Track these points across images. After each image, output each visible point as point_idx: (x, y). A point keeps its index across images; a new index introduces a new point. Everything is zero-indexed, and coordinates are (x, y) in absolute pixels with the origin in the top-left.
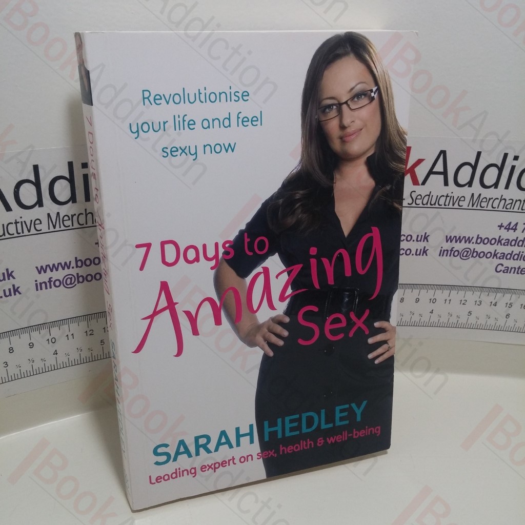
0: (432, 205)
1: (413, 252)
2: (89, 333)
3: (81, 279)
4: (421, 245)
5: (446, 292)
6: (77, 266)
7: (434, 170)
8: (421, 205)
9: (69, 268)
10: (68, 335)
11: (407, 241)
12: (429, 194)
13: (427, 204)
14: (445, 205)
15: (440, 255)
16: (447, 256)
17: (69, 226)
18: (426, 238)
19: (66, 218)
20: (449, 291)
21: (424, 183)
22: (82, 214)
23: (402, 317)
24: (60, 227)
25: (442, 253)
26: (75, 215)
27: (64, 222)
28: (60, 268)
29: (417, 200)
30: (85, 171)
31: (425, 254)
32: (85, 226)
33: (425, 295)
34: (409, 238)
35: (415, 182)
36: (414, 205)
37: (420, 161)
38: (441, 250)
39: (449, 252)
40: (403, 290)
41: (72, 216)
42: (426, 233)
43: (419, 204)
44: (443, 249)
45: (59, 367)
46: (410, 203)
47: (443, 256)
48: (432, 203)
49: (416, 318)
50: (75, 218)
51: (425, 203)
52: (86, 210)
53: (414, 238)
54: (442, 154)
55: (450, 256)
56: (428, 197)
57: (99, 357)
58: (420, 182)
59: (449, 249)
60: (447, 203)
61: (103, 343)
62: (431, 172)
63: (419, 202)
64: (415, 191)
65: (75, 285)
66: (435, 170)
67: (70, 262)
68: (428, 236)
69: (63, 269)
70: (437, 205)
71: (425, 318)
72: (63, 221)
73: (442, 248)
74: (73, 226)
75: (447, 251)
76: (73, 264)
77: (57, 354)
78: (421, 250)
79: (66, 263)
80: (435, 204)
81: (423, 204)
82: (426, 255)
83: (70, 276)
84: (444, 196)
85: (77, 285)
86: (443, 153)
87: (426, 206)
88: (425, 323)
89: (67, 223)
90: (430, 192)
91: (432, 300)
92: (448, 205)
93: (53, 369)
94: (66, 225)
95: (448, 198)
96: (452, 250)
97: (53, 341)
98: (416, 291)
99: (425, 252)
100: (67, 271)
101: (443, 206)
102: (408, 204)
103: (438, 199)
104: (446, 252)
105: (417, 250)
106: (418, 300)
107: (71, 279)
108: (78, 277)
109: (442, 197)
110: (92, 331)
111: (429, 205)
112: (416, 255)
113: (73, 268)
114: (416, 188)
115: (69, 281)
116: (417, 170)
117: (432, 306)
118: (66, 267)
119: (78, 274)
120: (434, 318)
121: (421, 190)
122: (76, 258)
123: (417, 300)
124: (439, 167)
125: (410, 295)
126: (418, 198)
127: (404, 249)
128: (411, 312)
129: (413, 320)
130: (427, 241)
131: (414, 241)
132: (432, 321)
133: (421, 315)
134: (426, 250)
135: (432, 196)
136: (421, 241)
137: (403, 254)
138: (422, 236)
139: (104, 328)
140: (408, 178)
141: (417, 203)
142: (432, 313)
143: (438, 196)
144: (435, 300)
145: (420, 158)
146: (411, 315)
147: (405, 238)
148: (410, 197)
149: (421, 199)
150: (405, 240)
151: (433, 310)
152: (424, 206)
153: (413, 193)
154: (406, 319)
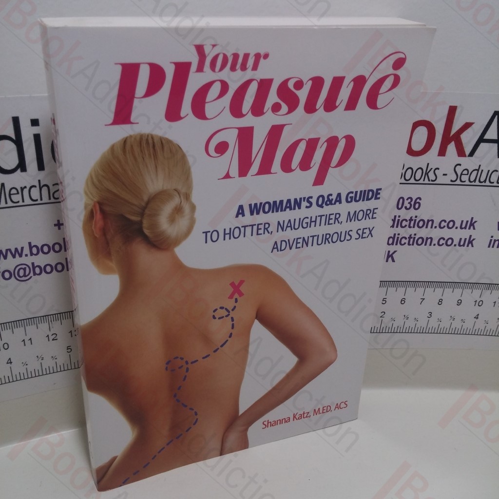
0: (482, 182)
1: (456, 242)
2: (51, 338)
3: (37, 270)
4: (465, 234)
5: (496, 293)
6: (32, 254)
8: (467, 183)
9: (21, 256)
10: (24, 340)
11: (449, 228)
12: (477, 168)
13: (475, 181)
14: (498, 183)
15: (489, 247)
17: (18, 202)
18: (472, 224)
19: (14, 191)
21: (472, 154)
22: (35, 186)
23: (439, 322)
24: (6, 203)
25: (492, 243)
26: (25, 187)
27: (12, 196)
28: (9, 255)
29: (462, 176)
30: (36, 130)
31: (470, 245)
32: (39, 202)
33: (470, 296)
34: (451, 224)
35: (461, 152)
36: (458, 182)
37: (467, 126)
38: (491, 240)
40: (442, 289)
41: (22, 189)
42: (472, 218)
43: (465, 182)
44: (493, 239)
45: (15, 380)
46: (454, 179)
47: (493, 247)
48: (482, 180)
49: (457, 324)
50: (26, 192)
51: (472, 179)
52: (39, 181)
53: (458, 224)
54: (497, 116)
56: (476, 172)
57: (66, 366)
58: (467, 153)
61: (69, 350)
62: (481, 140)
63: (465, 178)
64: (460, 165)
65: (31, 277)
66: (486, 137)
67: (22, 248)
68: (476, 222)
69: (14, 256)
70: (488, 183)
71: (469, 324)
72: (10, 195)
73: (492, 237)
74: (23, 201)
76: (26, 251)
77: (11, 363)
78: (466, 239)
79: (16, 250)
80: (485, 181)
81: (470, 182)
82: (472, 246)
83: (23, 266)
84: (497, 171)
85: (33, 277)
86: (498, 114)
87: (473, 183)
88: (468, 330)
89: (15, 198)
90: (480, 166)
91: (477, 303)
93: (7, 381)
94: (15, 201)
97: (6, 346)
98: (458, 291)
99: (470, 242)
100: (18, 260)
101: (495, 184)
102: (452, 181)
103: (489, 175)
104: (497, 243)
105: (461, 239)
106: (460, 301)
107: (25, 269)
108: (34, 268)
109: (495, 172)
110: (55, 336)
111: (477, 183)
112: (460, 245)
113: (26, 255)
114: (461, 160)
115: (22, 273)
116: (464, 137)
117: (477, 310)
118: (17, 255)
119: (33, 264)
120: (480, 324)
121: (468, 163)
122: (30, 243)
123: (459, 303)
124: (492, 134)
125: (451, 296)
126: (463, 173)
127: (444, 239)
128: (451, 317)
129: (453, 326)
130: (474, 229)
131: (457, 228)
132: (476, 327)
133: (463, 321)
134: (471, 239)
135: (482, 170)
136: (465, 228)
137: (443, 244)
138: (467, 222)
139: (71, 332)
140: (451, 148)
141: (463, 180)
142: (477, 318)
143: (489, 171)
144: (481, 302)
145: (468, 121)
146: (451, 321)
147: (446, 224)
148: (453, 172)
149: (468, 174)
150: (446, 227)
151: (478, 315)
152: (471, 183)
153: (458, 166)
154: (445, 324)
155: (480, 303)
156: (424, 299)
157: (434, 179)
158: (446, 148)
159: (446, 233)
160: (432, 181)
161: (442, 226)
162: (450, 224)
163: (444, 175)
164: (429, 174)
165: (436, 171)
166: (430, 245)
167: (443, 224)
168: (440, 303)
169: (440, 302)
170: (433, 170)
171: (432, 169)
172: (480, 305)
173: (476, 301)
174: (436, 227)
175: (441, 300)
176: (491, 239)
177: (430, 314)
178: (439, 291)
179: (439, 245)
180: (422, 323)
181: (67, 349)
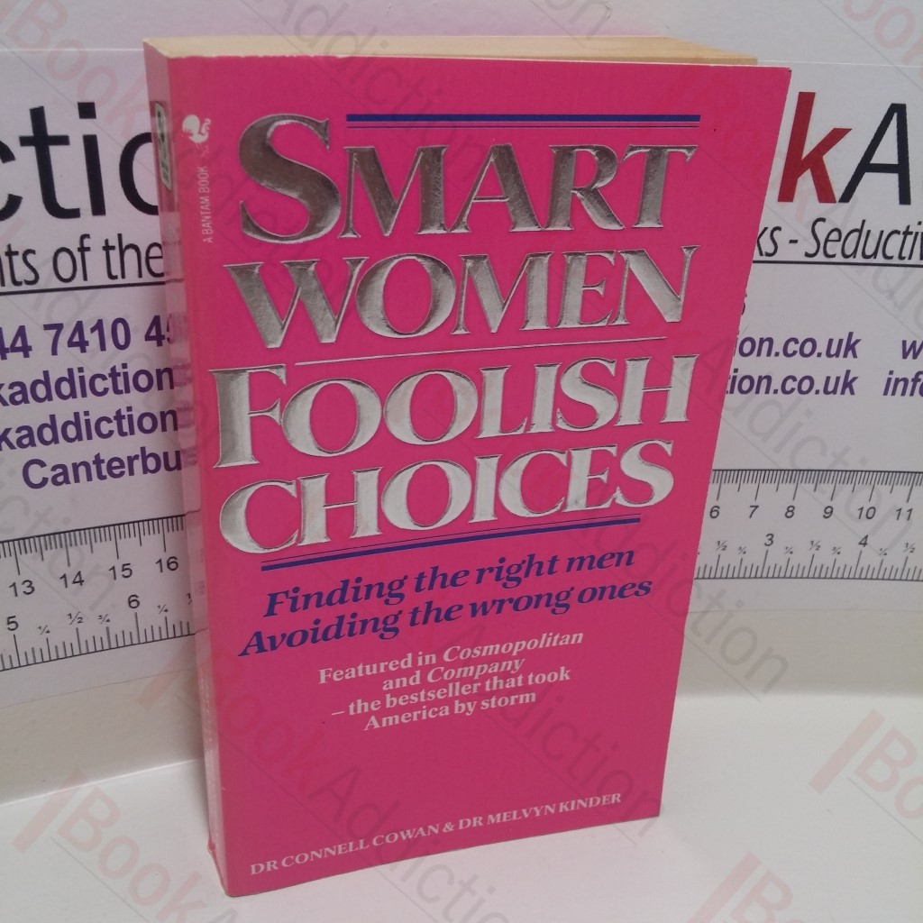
0: (869, 257)
1: (819, 384)
4: (837, 367)
5: (902, 490)
7: (874, 160)
8: (839, 258)
11: (803, 354)
12: (859, 227)
13: (854, 254)
14: (901, 257)
15: (886, 393)
16: (903, 394)
18: (850, 347)
20: (908, 488)
23: (789, 555)
25: (892, 386)
29: (829, 244)
31: (848, 390)
33: (849, 498)
35: (825, 193)
36: (820, 257)
37: (836, 135)
38: (889, 380)
39: (910, 385)
40: (793, 486)
42: (850, 334)
43: (834, 256)
44: (893, 377)
46: (812, 251)
47: (893, 394)
48: (869, 252)
49: (824, 558)
51: (849, 251)
53: (822, 348)
54: (895, 115)
55: (912, 394)
56: (856, 234)
57: (7, 661)
58: (838, 191)
59: (910, 376)
60: (906, 253)
61: (13, 626)
62: (866, 166)
63: (834, 248)
64: (823, 220)
68: (857, 341)
70: (880, 259)
71: (848, 559)
73: (891, 373)
75: (905, 380)
78: (838, 379)
80: (875, 254)
81: (846, 256)
82: (852, 393)
84: (898, 232)
86: (898, 111)
87: (851, 260)
88: (847, 570)
90: (864, 221)
91: (864, 512)
92: (910, 258)
95: (910, 239)
96: (916, 380)
98: (825, 489)
99: (848, 385)
101: (896, 261)
102: (807, 255)
103: (883, 241)
104: (901, 385)
105: (828, 379)
106: (829, 510)
109: (895, 236)
111: (859, 259)
112: (826, 392)
114: (826, 209)
116: (829, 159)
117: (865, 527)
120: (870, 558)
121: (839, 215)
123: (828, 512)
124: (887, 152)
125: (809, 499)
126: (831, 238)
127: (794, 379)
128: (812, 542)
129: (817, 563)
130: (855, 356)
131: (819, 355)
132: (864, 563)
133: (836, 551)
134: (850, 379)
135: (869, 232)
136: (837, 355)
137: (793, 390)
138: (841, 341)
139: (14, 585)
140: (806, 183)
141: (830, 252)
142: (865, 544)
143: (882, 232)
144: (872, 511)
145: (838, 126)
146: (813, 551)
147: (797, 347)
148: (811, 235)
149: (839, 240)
150: (798, 354)
151: (866, 537)
152: (847, 259)
153: (819, 223)
154: (801, 558)
155: (870, 513)
156: (757, 507)
157: (771, 250)
158: (794, 184)
159: (799, 366)
160: (768, 255)
161: (790, 351)
162: (807, 347)
163: (791, 242)
164: (761, 240)
165: (776, 233)
166: (767, 392)
167: (792, 347)
168: (789, 514)
169: (790, 512)
170: (768, 233)
171: (766, 229)
172: (869, 516)
173: (862, 509)
174: (777, 354)
175: (791, 509)
176: (890, 376)
177: (770, 537)
178: (787, 488)
179: (784, 391)
180: (754, 558)
181: (9, 623)
